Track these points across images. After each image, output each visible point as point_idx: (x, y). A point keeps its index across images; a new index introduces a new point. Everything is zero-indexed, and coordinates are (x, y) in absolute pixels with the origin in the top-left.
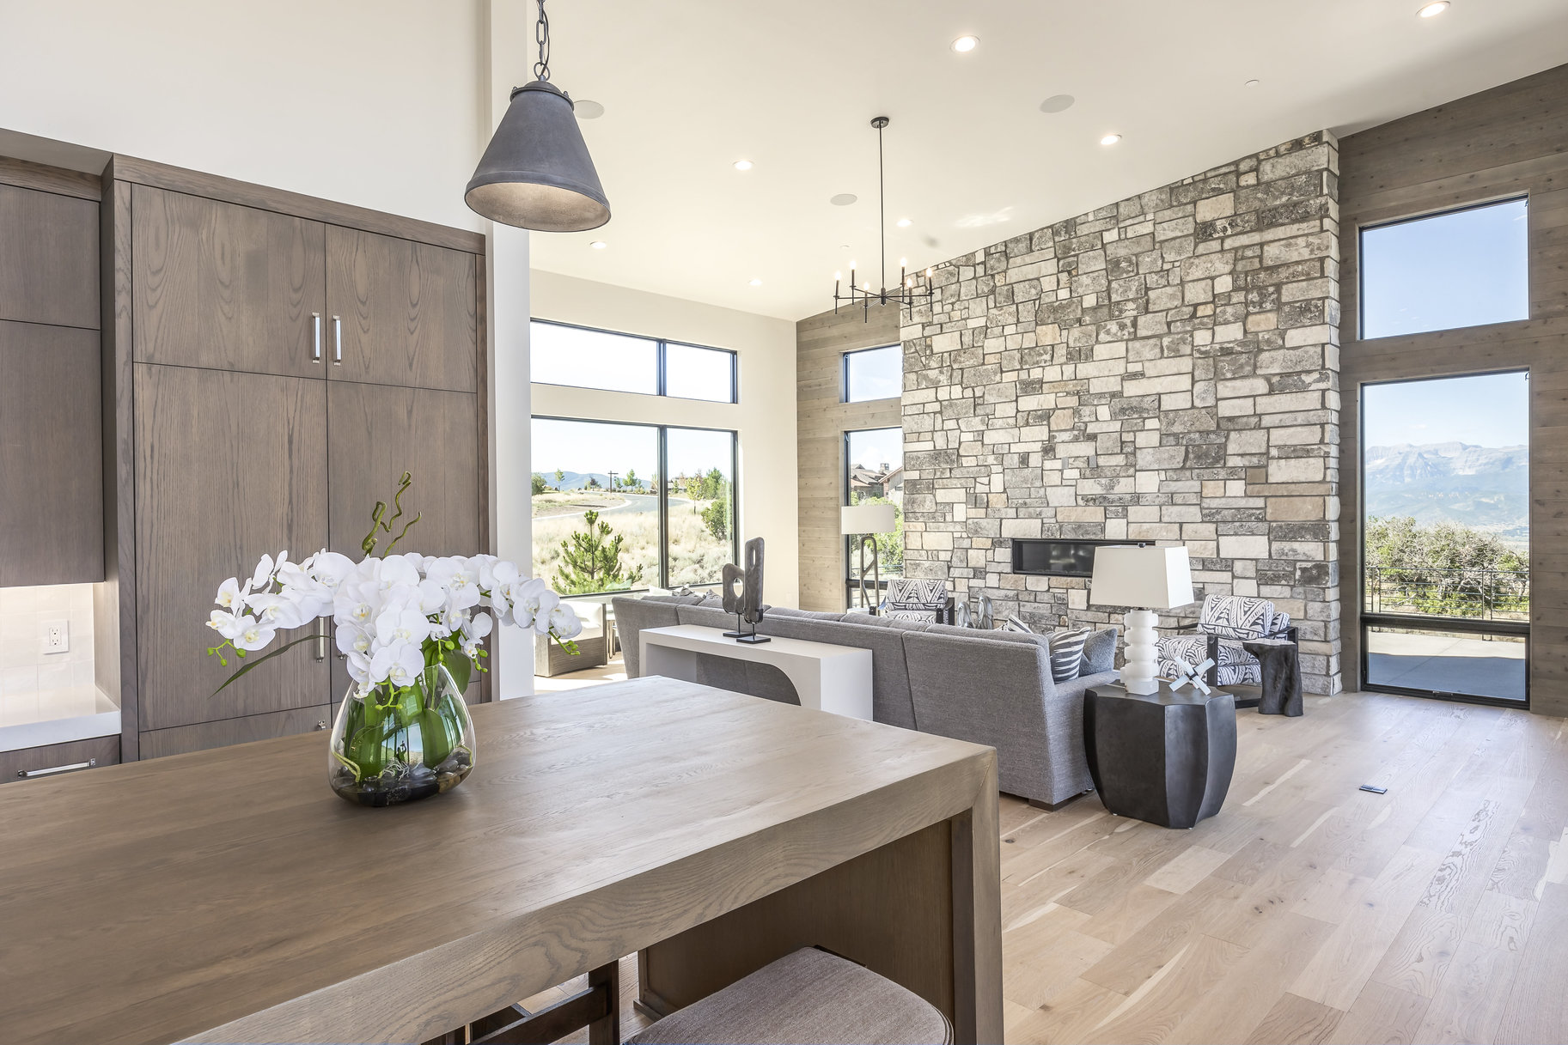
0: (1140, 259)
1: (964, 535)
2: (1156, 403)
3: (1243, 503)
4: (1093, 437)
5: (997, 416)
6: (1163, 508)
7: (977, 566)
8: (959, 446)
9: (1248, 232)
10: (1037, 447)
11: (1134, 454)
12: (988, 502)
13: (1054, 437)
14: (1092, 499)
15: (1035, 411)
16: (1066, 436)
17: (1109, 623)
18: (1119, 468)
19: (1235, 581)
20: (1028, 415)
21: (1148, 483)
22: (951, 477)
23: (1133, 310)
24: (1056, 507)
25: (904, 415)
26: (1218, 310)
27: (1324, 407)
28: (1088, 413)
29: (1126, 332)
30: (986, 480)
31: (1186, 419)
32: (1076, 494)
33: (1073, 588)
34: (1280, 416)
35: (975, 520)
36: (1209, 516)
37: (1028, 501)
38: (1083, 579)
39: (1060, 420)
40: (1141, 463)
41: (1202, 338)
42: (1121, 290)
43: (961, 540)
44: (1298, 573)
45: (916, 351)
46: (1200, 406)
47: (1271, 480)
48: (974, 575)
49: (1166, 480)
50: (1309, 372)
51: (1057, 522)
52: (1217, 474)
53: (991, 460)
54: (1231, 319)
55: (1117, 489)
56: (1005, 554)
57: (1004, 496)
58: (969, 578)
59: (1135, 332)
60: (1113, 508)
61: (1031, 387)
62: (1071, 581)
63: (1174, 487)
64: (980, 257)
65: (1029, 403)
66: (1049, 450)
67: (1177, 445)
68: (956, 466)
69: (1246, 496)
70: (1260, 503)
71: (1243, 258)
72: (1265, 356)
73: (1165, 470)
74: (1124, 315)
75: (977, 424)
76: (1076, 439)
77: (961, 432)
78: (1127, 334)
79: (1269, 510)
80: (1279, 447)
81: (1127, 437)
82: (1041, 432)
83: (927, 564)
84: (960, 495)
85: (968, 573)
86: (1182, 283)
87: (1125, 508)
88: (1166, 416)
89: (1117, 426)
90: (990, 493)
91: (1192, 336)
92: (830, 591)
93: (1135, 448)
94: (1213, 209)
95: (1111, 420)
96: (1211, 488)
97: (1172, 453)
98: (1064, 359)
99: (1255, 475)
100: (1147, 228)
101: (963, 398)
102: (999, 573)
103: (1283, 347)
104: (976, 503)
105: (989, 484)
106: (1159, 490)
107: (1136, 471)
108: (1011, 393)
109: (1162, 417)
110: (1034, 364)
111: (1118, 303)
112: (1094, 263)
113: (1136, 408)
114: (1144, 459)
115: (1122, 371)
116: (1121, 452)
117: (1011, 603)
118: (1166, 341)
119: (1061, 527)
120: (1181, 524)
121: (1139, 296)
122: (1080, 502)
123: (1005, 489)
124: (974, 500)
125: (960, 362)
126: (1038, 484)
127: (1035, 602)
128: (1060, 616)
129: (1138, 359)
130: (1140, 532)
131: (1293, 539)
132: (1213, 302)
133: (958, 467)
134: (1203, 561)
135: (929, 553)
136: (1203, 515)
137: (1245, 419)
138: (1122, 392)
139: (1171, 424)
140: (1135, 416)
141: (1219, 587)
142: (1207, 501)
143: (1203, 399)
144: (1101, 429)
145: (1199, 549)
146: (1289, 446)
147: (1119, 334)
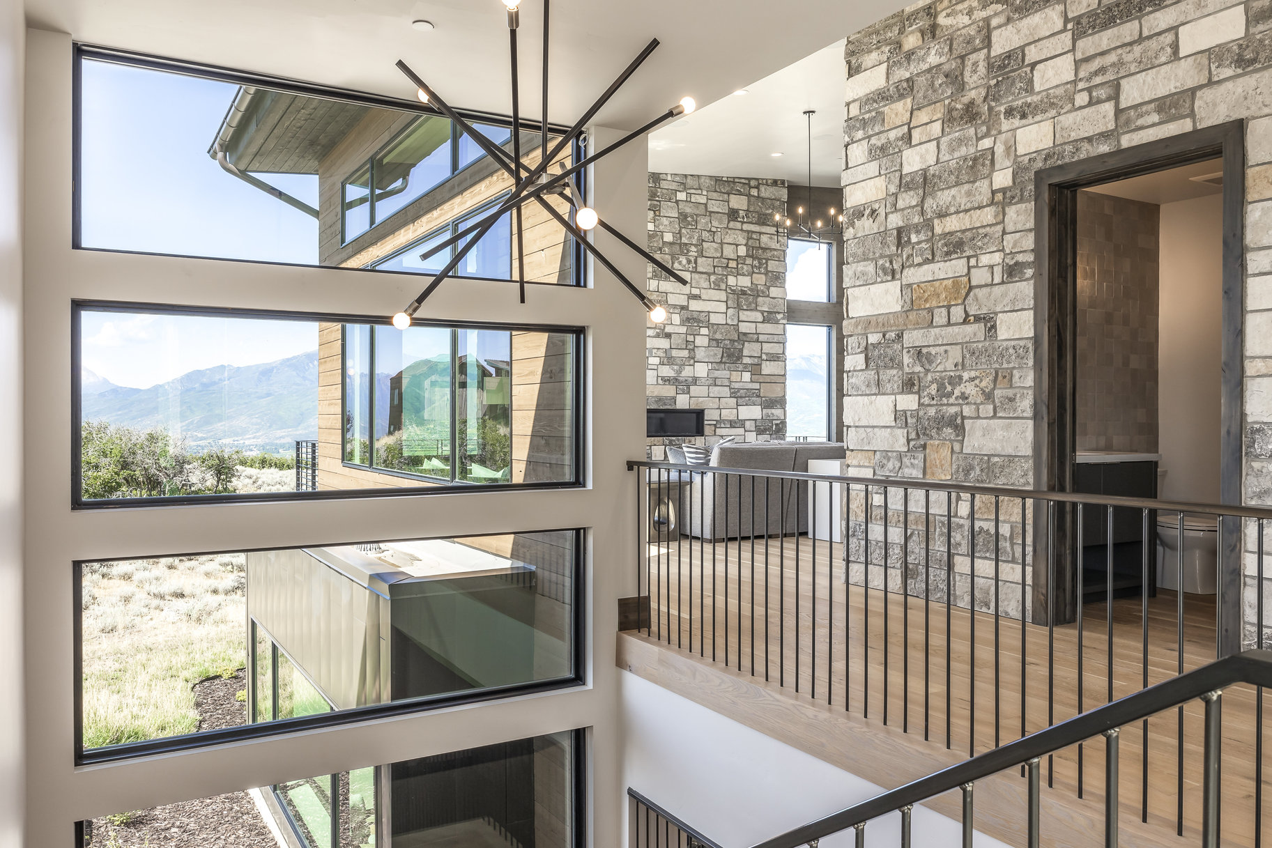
0: (698, 219)
2: (707, 317)
3: (750, 386)
4: (668, 336)
6: (710, 387)
9: (753, 224)
11: (693, 350)
14: (668, 380)
18: (684, 359)
19: (746, 433)
21: (701, 370)
23: (695, 252)
26: (740, 266)
29: (690, 266)
31: (723, 330)
32: (658, 376)
33: (655, 445)
34: (767, 336)
36: (735, 394)
40: (698, 357)
41: (732, 281)
42: (688, 236)
44: (774, 427)
46: (731, 324)
47: (763, 373)
49: (712, 369)
50: (779, 313)
52: (738, 367)
54: (746, 273)
55: (683, 374)
59: (696, 267)
60: (681, 387)
62: (654, 440)
63: (717, 374)
67: (718, 347)
69: (752, 381)
70: (757, 386)
71: (752, 238)
72: (760, 299)
73: (711, 363)
74: (690, 254)
76: (658, 336)
79: (762, 390)
80: (767, 354)
81: (690, 338)
86: (722, 244)
87: (688, 387)
88: (712, 327)
89: (683, 330)
91: (726, 278)
93: (695, 346)
94: (739, 202)
95: (680, 325)
96: (735, 376)
97: (715, 351)
99: (755, 369)
100: (703, 200)
103: (768, 296)
106: (708, 375)
107: (695, 362)
109: (710, 328)
111: (686, 244)
112: (670, 211)
113: (696, 319)
114: (700, 354)
115: (688, 293)
116: (686, 349)
118: (713, 278)
120: (720, 398)
121: (699, 243)
122: (660, 382)
129: (697, 286)
130: (697, 404)
131: (772, 408)
132: (737, 260)
134: (731, 421)
136: (731, 393)
137: (751, 335)
138: (688, 307)
139: (715, 333)
140: (695, 324)
141: (739, 437)
142: (733, 383)
143: (732, 319)
144: (674, 330)
145: (728, 414)
146: (771, 354)
147: (687, 266)
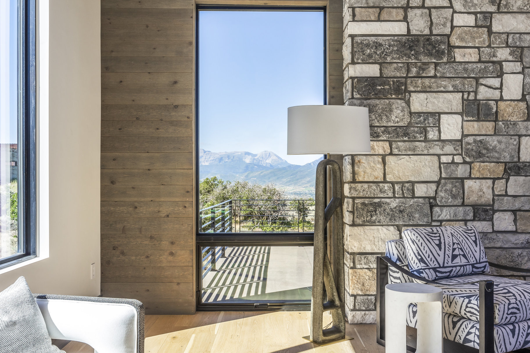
1: (458, 159)
7: (479, 202)
8: (451, 32)
12: (497, 112)
22: (435, 77)
30: (496, 82)
35: (479, 138)
43: (453, 167)
48: (474, 216)
53: (503, 54)
57: (523, 105)
58: (466, 221)
77: (455, 12)
83: (394, 204)
84: (448, 102)
85: (466, 214)
90: (502, 99)
92: (172, 254)
102: (514, 212)
104: (478, 114)
105: (501, 88)
123: (524, 95)
124: (478, 110)
133: (448, 62)
135: (397, 187)
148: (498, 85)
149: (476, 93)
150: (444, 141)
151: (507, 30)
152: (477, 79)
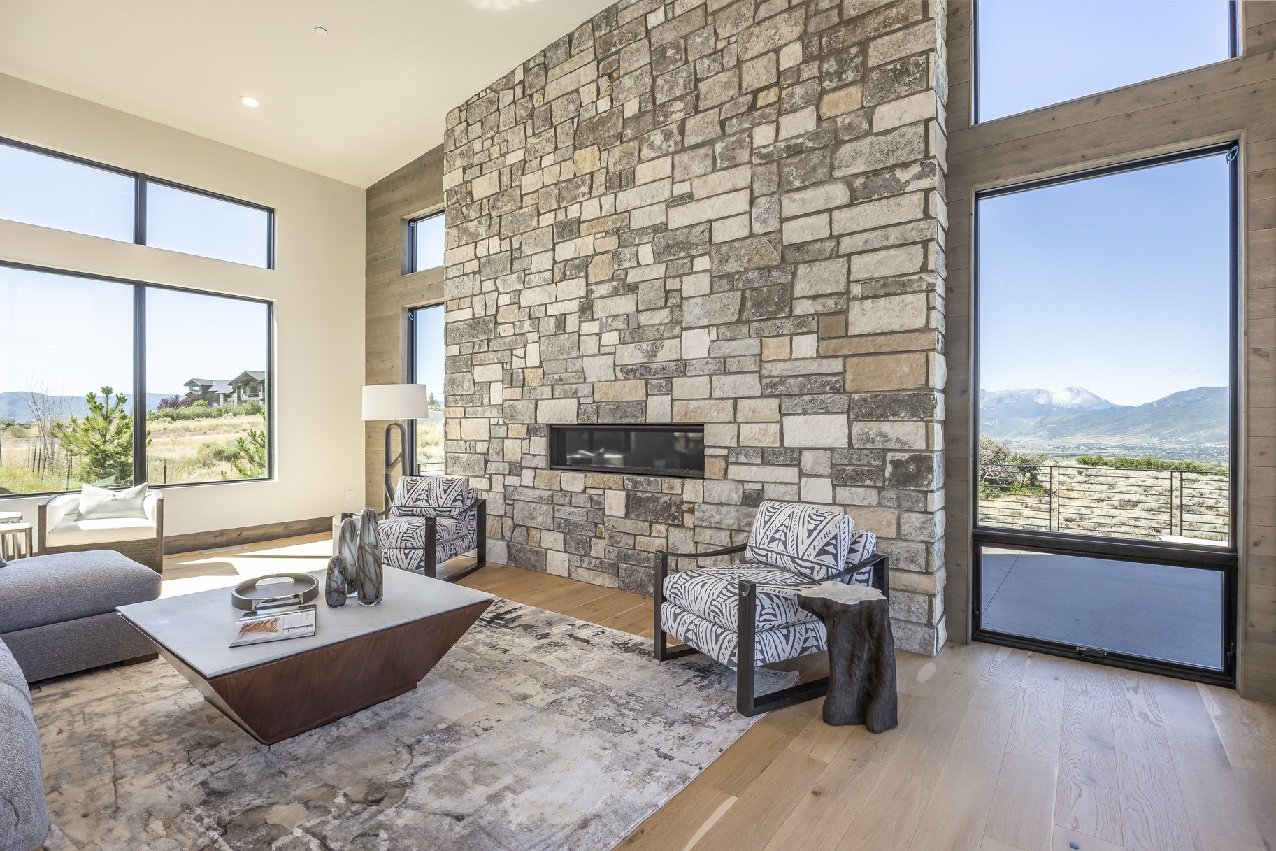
0: (690, 41)
1: (500, 421)
2: (707, 234)
3: (814, 367)
4: (633, 288)
5: (533, 270)
6: (714, 378)
7: (513, 460)
8: (497, 312)
10: (574, 306)
11: (680, 306)
12: (524, 379)
13: (592, 291)
14: (632, 370)
15: (572, 259)
16: (603, 290)
17: (650, 536)
18: (662, 327)
19: (804, 480)
20: (565, 266)
21: (696, 345)
22: (488, 351)
23: (680, 111)
24: (593, 383)
25: (447, 279)
26: (784, 94)
27: (927, 215)
28: (628, 256)
30: (520, 352)
31: (742, 252)
32: (615, 365)
33: (610, 489)
34: (865, 236)
35: (511, 403)
36: (771, 388)
37: (564, 376)
38: (622, 476)
39: (600, 269)
40: (688, 319)
41: (763, 136)
42: (667, 86)
43: (497, 428)
44: (889, 469)
45: (458, 201)
46: (761, 232)
47: (853, 331)
48: (510, 471)
49: (718, 340)
50: (905, 165)
51: (594, 402)
52: (781, 327)
53: (527, 326)
54: (801, 102)
55: (662, 355)
56: (540, 445)
57: (540, 371)
58: (504, 475)
59: (683, 140)
60: (655, 382)
61: (568, 229)
62: (608, 479)
63: (728, 348)
64: (519, 76)
65: (566, 251)
66: (586, 309)
67: (732, 289)
68: (493, 337)
69: (819, 356)
70: (836, 365)
71: (817, 13)
72: (845, 150)
73: (717, 326)
74: (669, 120)
75: (513, 282)
76: (615, 293)
77: (499, 294)
78: (673, 144)
79: (849, 376)
80: (863, 282)
81: (673, 284)
82: (575, 287)
83: (465, 457)
84: (495, 372)
85: (504, 469)
86: (739, 64)
87: (669, 380)
88: (718, 251)
89: (660, 270)
90: (526, 367)
91: (750, 136)
93: (682, 298)
95: (655, 263)
96: (774, 348)
97: (725, 301)
98: (603, 190)
99: (831, 325)
101: (501, 252)
102: (535, 468)
103: (869, 133)
104: (512, 381)
105: (525, 357)
106: (709, 354)
107: (683, 329)
108: (548, 240)
109: (713, 254)
110: (572, 199)
111: (663, 105)
112: (637, 58)
113: (683, 243)
114: (692, 312)
115: (667, 195)
116: (666, 306)
117: (545, 507)
118: (719, 147)
119: (598, 408)
120: (735, 400)
121: (688, 91)
122: (620, 375)
123: (541, 362)
124: (512, 378)
125: (498, 208)
126: (574, 353)
127: (571, 506)
128: (596, 525)
129: (686, 177)
130: (686, 414)
131: (882, 418)
132: (777, 83)
133: (496, 338)
134: (763, 451)
135: (467, 445)
136: (763, 387)
137: (818, 245)
138: (666, 224)
139: (725, 261)
140: (682, 254)
141: (782, 488)
142: (768, 366)
143: (764, 221)
144: (643, 276)
145: (757, 435)
146: (877, 279)
147: (664, 146)
148: (522, 355)
149: (511, 362)
150: (493, 405)
151: (529, 304)
152: (511, 350)
